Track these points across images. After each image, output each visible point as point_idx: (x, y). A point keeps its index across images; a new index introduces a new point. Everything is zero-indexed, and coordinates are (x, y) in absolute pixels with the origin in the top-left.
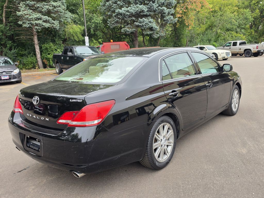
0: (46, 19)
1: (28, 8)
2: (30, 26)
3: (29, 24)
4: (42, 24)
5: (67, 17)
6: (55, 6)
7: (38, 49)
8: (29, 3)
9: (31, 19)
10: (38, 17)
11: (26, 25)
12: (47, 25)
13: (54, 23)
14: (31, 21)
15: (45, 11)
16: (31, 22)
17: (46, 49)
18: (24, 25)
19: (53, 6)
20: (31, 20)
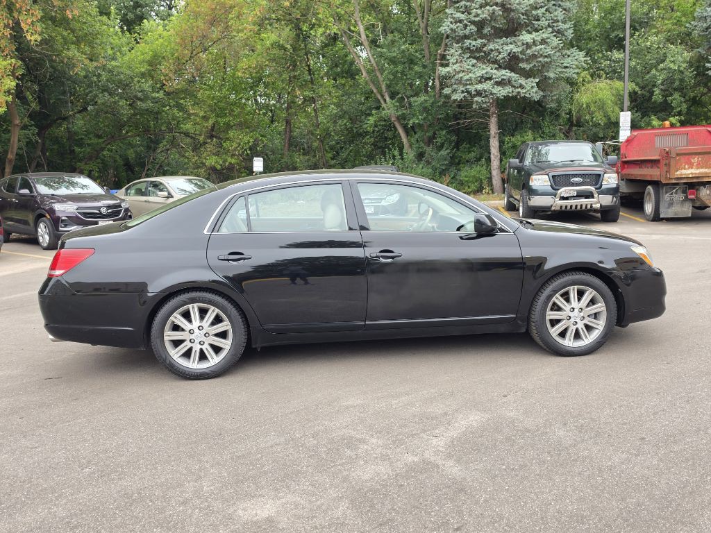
0: (503, 77)
1: (468, 55)
2: (464, 97)
3: (463, 92)
4: (489, 90)
5: (568, 65)
6: (527, 43)
7: (495, 148)
8: (470, 44)
9: (468, 80)
10: (485, 75)
11: (457, 96)
12: (502, 92)
13: (524, 84)
14: (466, 85)
15: (504, 58)
16: (468, 87)
17: (514, 147)
18: (454, 97)
19: (523, 44)
20: (468, 83)
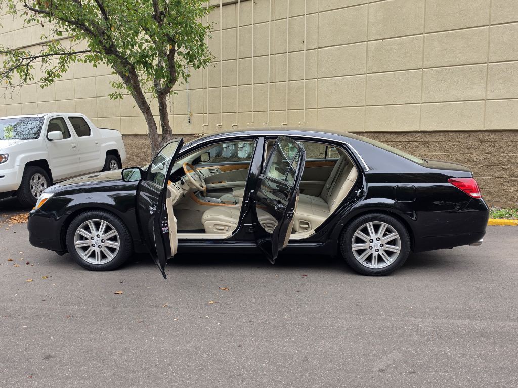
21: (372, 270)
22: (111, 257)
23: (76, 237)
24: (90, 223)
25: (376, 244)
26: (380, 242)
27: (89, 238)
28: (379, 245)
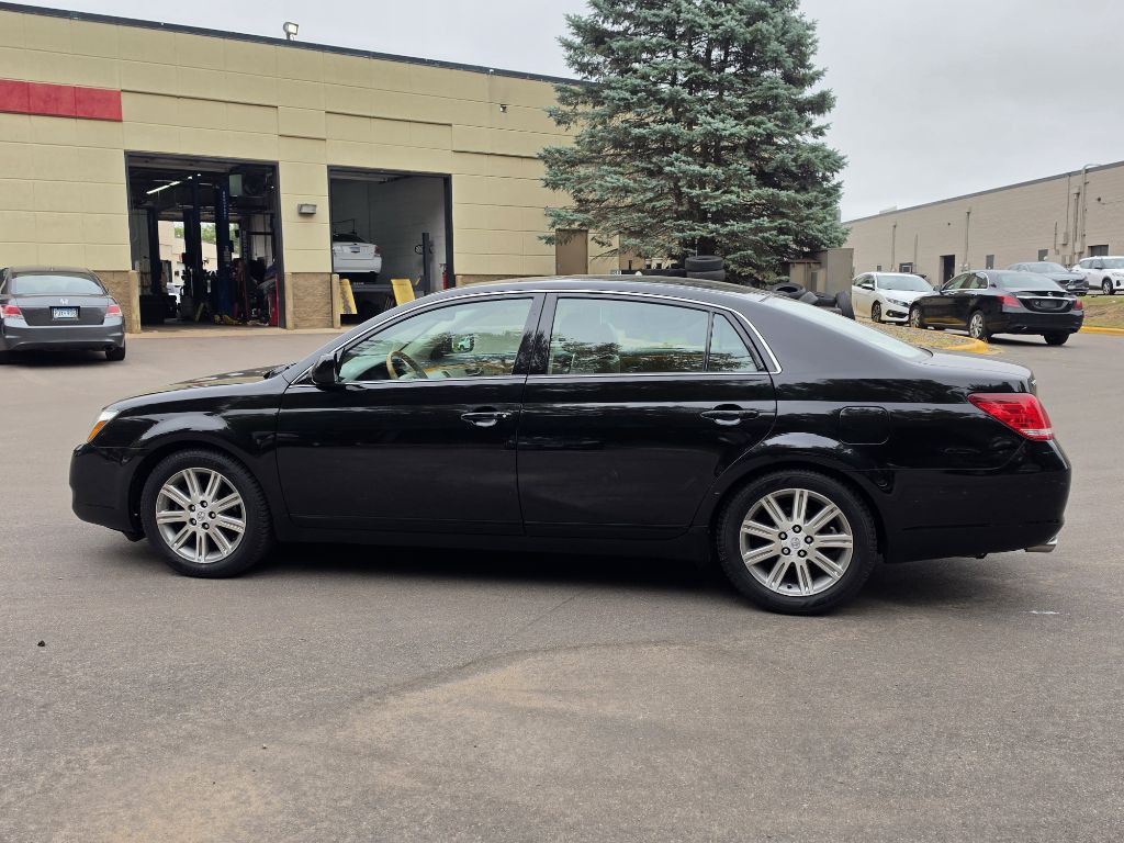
21: (804, 601)
22: (227, 548)
23: (159, 502)
24: (189, 475)
25: (795, 541)
26: (801, 536)
27: (186, 507)
28: (802, 541)
